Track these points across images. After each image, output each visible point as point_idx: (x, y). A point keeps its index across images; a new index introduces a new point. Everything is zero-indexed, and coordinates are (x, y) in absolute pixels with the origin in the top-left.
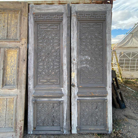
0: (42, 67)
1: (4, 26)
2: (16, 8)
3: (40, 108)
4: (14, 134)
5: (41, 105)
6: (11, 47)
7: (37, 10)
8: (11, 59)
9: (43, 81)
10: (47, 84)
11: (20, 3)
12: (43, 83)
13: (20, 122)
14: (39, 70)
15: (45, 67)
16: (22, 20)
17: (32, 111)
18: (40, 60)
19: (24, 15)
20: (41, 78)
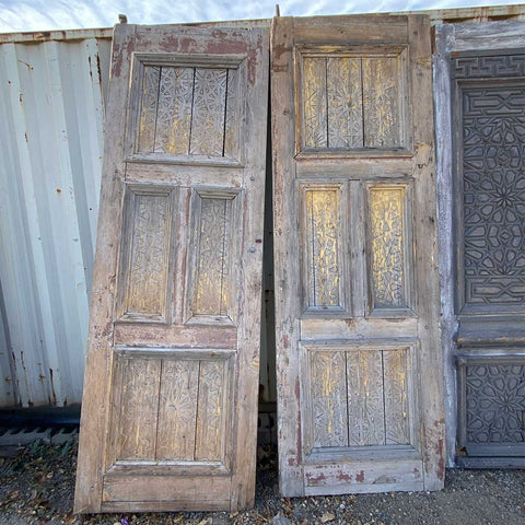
0: (483, 243)
1: (350, 105)
2: (392, 38)
3: (478, 384)
4: (420, 464)
5: (482, 371)
6: (382, 175)
7: (462, 43)
8: (383, 218)
9: (487, 290)
10: (499, 300)
11: (404, 18)
12: (488, 298)
13: (435, 428)
14: (473, 253)
15: (494, 241)
16: (415, 80)
17: (449, 392)
18: (476, 218)
19: (419, 61)
20: (480, 281)
